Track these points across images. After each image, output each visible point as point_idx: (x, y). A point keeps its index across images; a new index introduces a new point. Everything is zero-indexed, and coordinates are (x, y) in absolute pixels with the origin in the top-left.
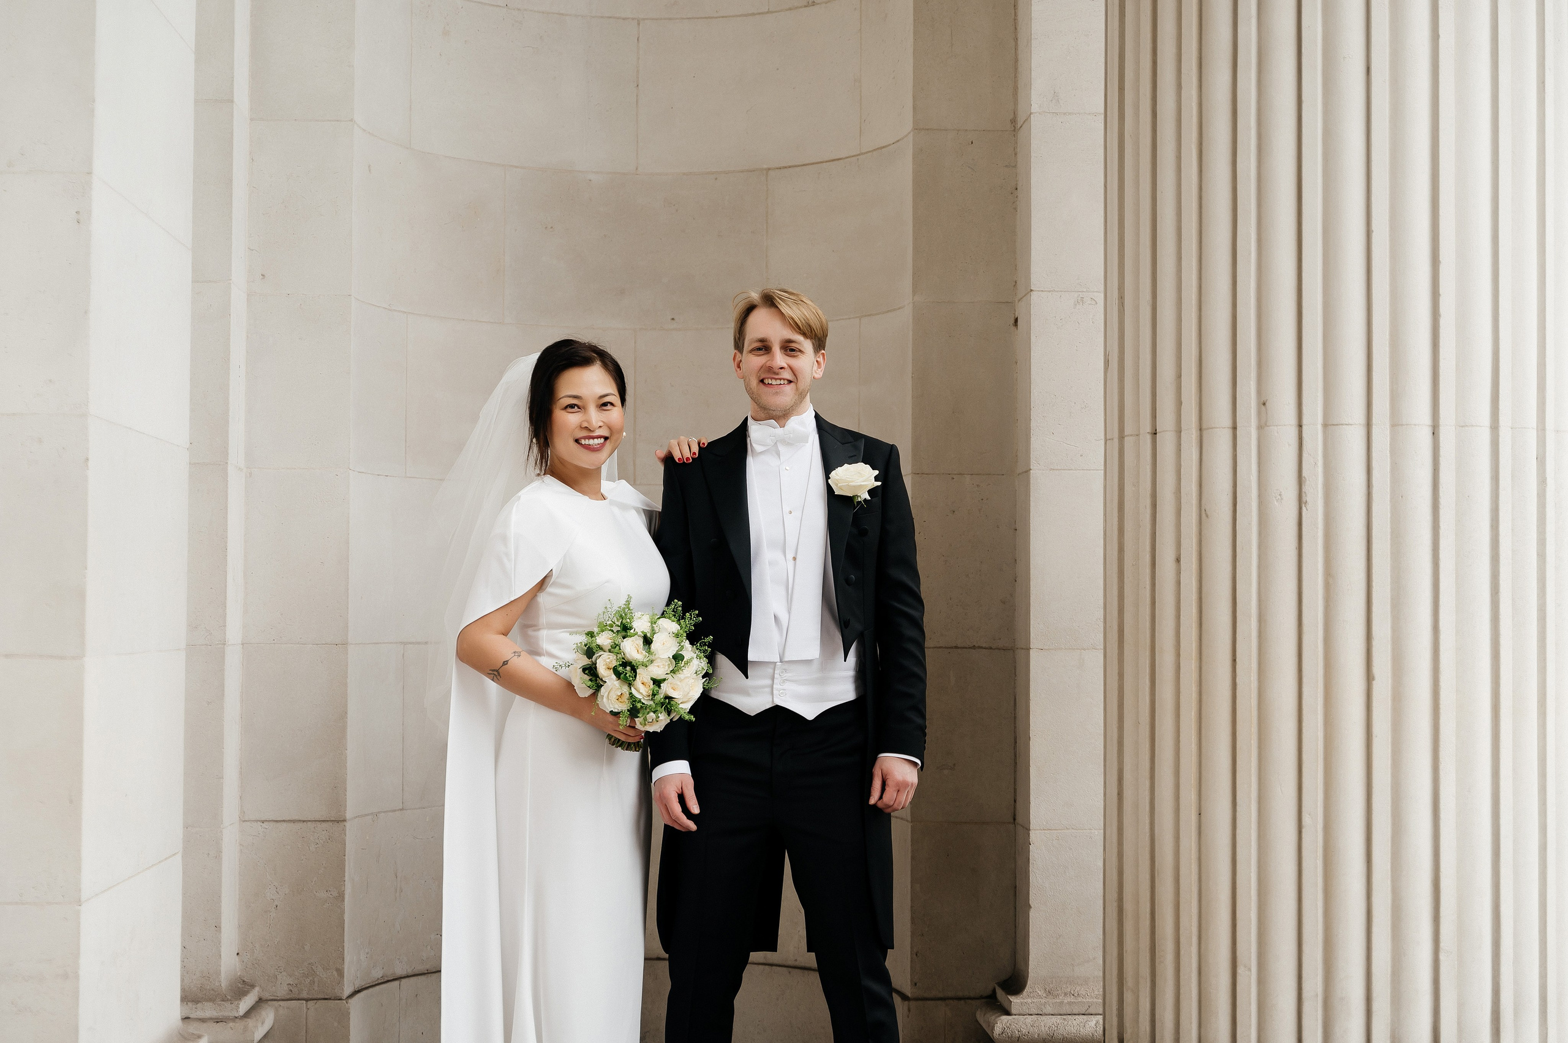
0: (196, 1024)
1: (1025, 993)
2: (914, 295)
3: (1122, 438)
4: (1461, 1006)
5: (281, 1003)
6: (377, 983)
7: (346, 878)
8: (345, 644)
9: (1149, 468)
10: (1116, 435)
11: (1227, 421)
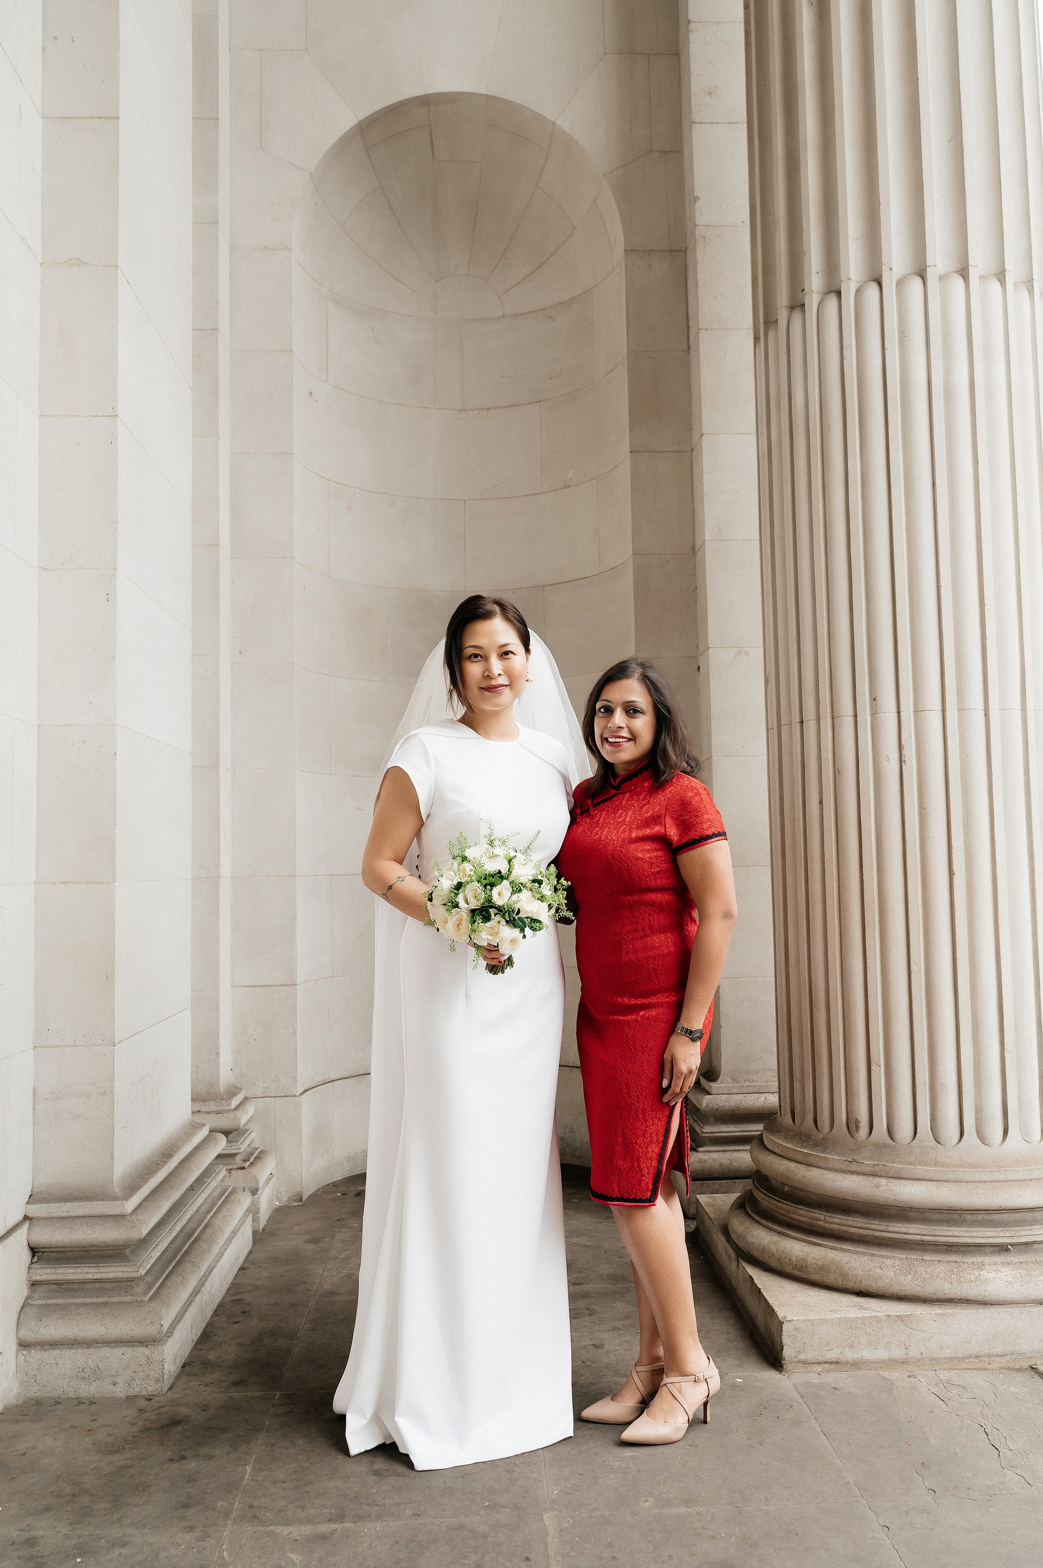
0: (204, 1115)
1: (719, 1080)
3: (779, 726)
4: (1020, 1086)
5: (258, 1099)
6: (319, 1084)
7: (298, 1021)
8: (294, 876)
9: (799, 745)
10: (776, 725)
11: (850, 712)
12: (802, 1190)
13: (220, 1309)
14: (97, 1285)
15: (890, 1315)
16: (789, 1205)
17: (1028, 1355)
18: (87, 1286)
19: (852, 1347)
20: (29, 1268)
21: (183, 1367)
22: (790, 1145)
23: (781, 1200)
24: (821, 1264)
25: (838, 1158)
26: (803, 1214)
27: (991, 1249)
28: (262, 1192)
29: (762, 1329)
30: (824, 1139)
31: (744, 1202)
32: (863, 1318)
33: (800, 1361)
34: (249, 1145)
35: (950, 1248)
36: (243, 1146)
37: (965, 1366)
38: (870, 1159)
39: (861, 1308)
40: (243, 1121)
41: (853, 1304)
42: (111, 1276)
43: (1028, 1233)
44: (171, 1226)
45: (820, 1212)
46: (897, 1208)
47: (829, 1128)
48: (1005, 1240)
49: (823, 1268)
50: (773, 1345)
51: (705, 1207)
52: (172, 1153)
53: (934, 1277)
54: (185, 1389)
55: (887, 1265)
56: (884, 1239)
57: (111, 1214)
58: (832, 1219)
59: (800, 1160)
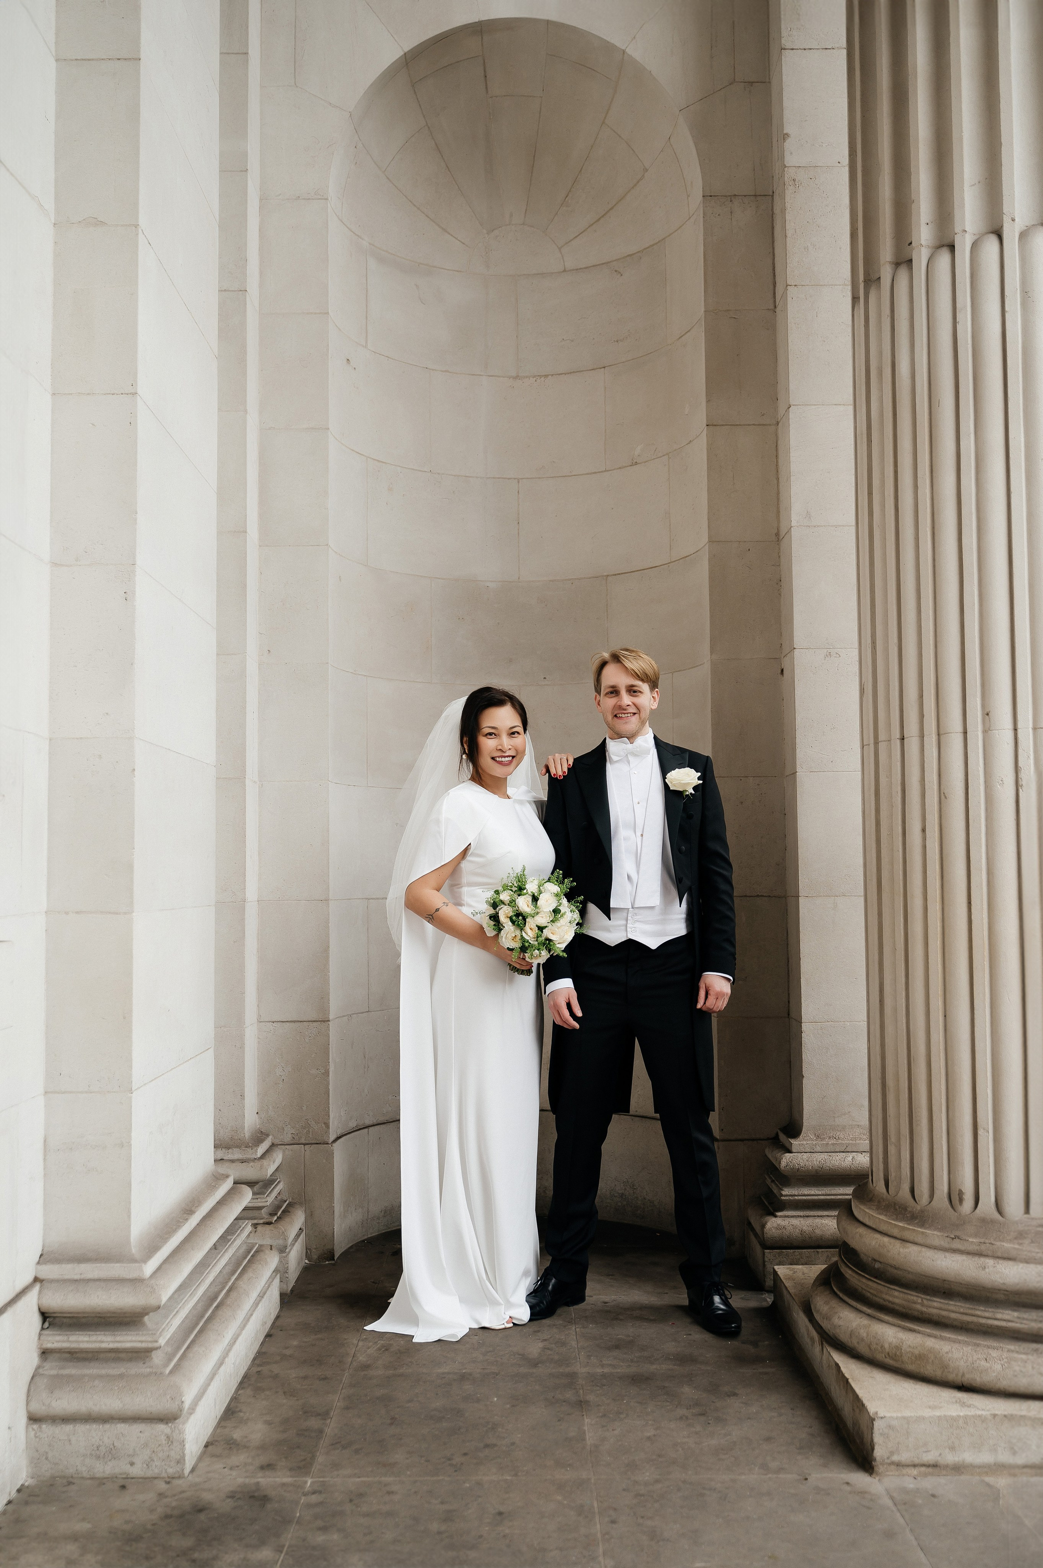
0: (227, 1164)
1: (801, 1137)
2: (711, 655)
3: (876, 743)
5: (286, 1146)
6: (353, 1130)
7: (330, 1061)
8: (327, 900)
9: (899, 764)
10: (872, 741)
11: (959, 728)
12: (896, 1268)
13: (245, 1381)
14: (113, 1355)
15: (997, 1415)
16: (880, 1284)
18: (102, 1356)
19: (952, 1448)
20: (40, 1335)
21: (206, 1446)
22: (883, 1216)
23: (872, 1279)
24: (918, 1352)
25: (939, 1234)
26: (897, 1297)
28: (291, 1249)
29: (849, 1424)
30: (922, 1211)
31: (829, 1278)
32: (966, 1417)
33: (893, 1463)
34: (276, 1197)
36: (270, 1199)
38: (976, 1236)
39: (963, 1404)
40: (270, 1171)
41: (954, 1400)
42: (128, 1345)
44: (193, 1290)
45: (917, 1294)
46: (1006, 1293)
47: (929, 1200)
49: (919, 1358)
50: (863, 1443)
51: (784, 1281)
52: (193, 1209)
54: (208, 1472)
55: (993, 1358)
56: (991, 1327)
57: (128, 1277)
58: (930, 1303)
59: (895, 1234)
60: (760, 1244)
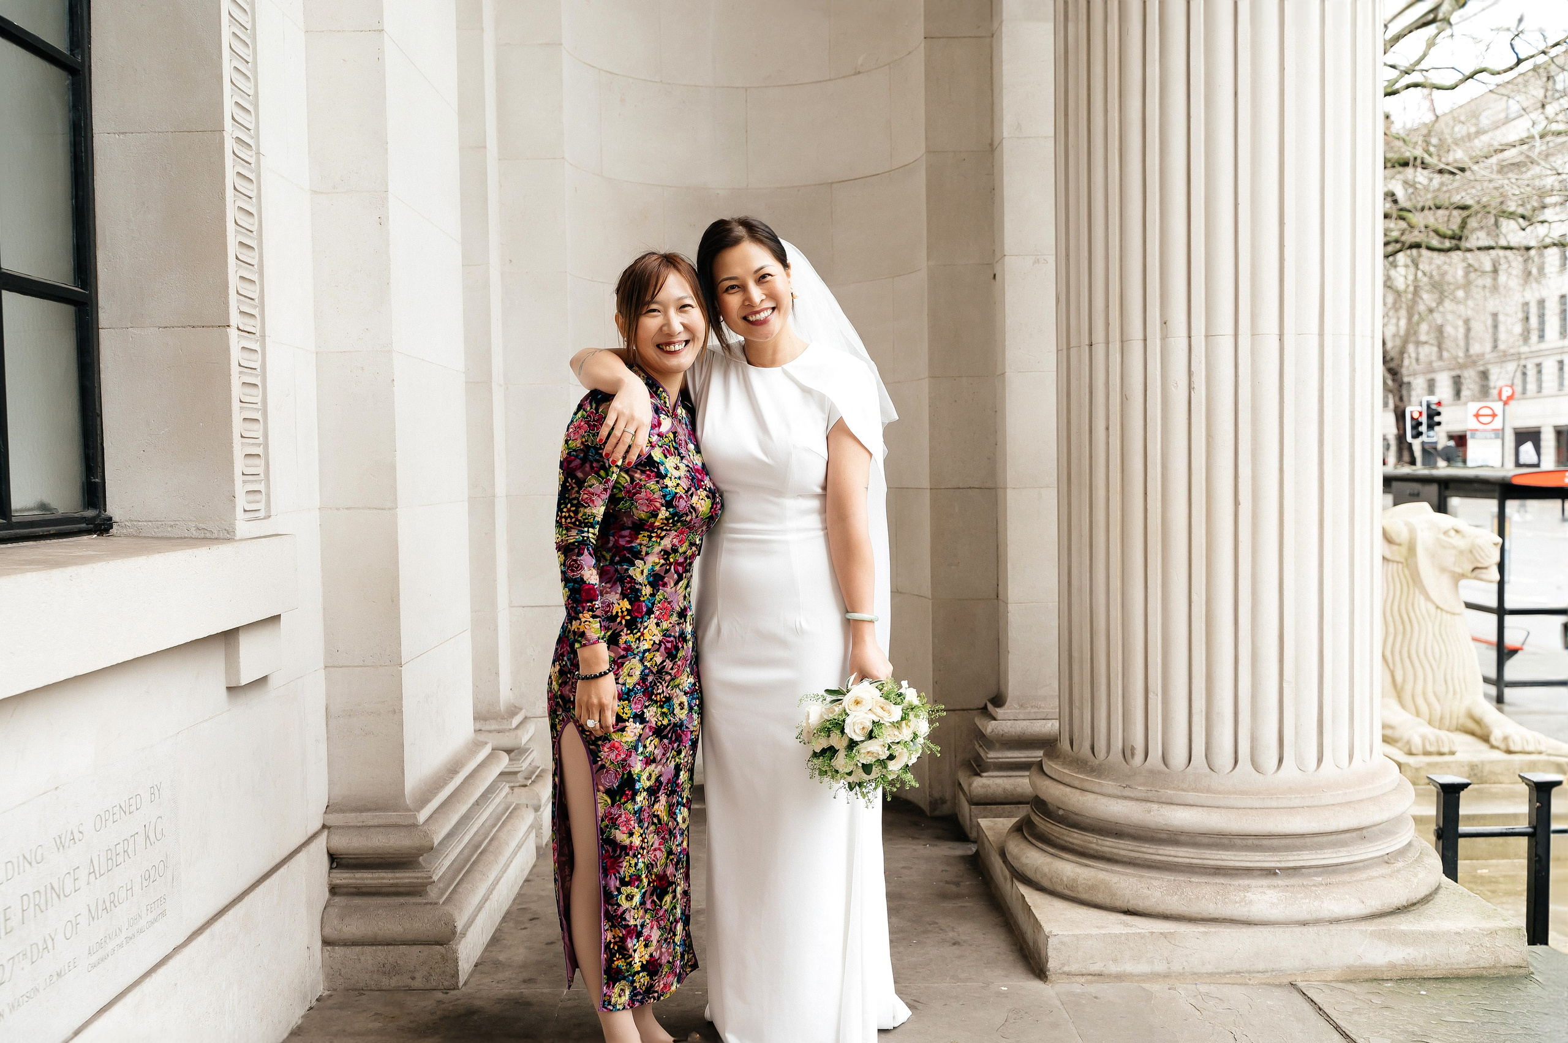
0: (485, 733)
1: (1006, 706)
2: (928, 260)
3: (1068, 348)
4: (1297, 716)
5: (538, 719)
9: (1087, 368)
10: (1065, 347)
11: (1140, 336)
12: (1076, 814)
13: (507, 917)
14: (394, 889)
15: (1154, 932)
16: (1063, 828)
17: (1289, 972)
18: (384, 890)
19: (1115, 960)
20: (329, 873)
21: (475, 967)
22: (1067, 770)
23: (1057, 823)
24: (1091, 883)
25: (1113, 783)
26: (1076, 838)
27: (1259, 872)
28: (543, 810)
29: (1031, 944)
30: (1100, 765)
31: (1022, 826)
32: (1128, 934)
33: (1064, 973)
34: (530, 763)
35: (1218, 871)
36: (524, 765)
37: (1225, 981)
38: (1144, 785)
39: (1126, 925)
40: (524, 740)
41: (1119, 922)
42: (406, 881)
43: (1296, 858)
44: (460, 837)
45: (1092, 835)
46: (1168, 832)
47: (1106, 755)
48: (1273, 865)
49: (1093, 888)
50: (1040, 957)
51: (986, 832)
52: (457, 769)
53: (1200, 898)
54: (479, 985)
55: (1155, 886)
56: (1154, 861)
57: (404, 824)
58: (1104, 842)
59: (1076, 785)
60: (968, 802)
